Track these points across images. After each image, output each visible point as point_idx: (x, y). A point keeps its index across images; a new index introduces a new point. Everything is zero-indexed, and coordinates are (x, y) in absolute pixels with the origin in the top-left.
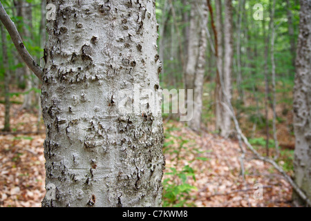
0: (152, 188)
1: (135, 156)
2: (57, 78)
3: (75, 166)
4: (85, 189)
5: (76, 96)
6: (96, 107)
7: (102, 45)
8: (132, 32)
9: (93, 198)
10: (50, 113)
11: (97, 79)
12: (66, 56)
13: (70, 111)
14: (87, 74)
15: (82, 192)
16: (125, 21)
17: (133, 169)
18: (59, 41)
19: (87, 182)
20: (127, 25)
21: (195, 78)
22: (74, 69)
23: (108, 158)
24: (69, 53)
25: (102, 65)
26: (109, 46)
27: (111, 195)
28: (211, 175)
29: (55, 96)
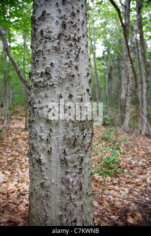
0: (84, 146)
1: (74, 127)
2: (34, 85)
3: (42, 131)
4: (47, 144)
5: (43, 94)
6: (53, 99)
7: (56, 67)
8: (72, 59)
9: (51, 148)
10: (30, 103)
11: (53, 85)
12: (38, 74)
13: (40, 102)
14: (48, 82)
15: (45, 145)
16: (68, 54)
17: (73, 134)
18: (35, 67)
19: (48, 140)
20: (69, 56)
21: (126, 102)
22: (42, 80)
23: (59, 127)
24: (40, 72)
25: (56, 77)
26: (60, 67)
27: (60, 147)
28: (134, 155)
29: (33, 95)
